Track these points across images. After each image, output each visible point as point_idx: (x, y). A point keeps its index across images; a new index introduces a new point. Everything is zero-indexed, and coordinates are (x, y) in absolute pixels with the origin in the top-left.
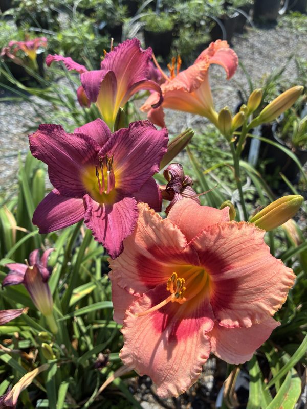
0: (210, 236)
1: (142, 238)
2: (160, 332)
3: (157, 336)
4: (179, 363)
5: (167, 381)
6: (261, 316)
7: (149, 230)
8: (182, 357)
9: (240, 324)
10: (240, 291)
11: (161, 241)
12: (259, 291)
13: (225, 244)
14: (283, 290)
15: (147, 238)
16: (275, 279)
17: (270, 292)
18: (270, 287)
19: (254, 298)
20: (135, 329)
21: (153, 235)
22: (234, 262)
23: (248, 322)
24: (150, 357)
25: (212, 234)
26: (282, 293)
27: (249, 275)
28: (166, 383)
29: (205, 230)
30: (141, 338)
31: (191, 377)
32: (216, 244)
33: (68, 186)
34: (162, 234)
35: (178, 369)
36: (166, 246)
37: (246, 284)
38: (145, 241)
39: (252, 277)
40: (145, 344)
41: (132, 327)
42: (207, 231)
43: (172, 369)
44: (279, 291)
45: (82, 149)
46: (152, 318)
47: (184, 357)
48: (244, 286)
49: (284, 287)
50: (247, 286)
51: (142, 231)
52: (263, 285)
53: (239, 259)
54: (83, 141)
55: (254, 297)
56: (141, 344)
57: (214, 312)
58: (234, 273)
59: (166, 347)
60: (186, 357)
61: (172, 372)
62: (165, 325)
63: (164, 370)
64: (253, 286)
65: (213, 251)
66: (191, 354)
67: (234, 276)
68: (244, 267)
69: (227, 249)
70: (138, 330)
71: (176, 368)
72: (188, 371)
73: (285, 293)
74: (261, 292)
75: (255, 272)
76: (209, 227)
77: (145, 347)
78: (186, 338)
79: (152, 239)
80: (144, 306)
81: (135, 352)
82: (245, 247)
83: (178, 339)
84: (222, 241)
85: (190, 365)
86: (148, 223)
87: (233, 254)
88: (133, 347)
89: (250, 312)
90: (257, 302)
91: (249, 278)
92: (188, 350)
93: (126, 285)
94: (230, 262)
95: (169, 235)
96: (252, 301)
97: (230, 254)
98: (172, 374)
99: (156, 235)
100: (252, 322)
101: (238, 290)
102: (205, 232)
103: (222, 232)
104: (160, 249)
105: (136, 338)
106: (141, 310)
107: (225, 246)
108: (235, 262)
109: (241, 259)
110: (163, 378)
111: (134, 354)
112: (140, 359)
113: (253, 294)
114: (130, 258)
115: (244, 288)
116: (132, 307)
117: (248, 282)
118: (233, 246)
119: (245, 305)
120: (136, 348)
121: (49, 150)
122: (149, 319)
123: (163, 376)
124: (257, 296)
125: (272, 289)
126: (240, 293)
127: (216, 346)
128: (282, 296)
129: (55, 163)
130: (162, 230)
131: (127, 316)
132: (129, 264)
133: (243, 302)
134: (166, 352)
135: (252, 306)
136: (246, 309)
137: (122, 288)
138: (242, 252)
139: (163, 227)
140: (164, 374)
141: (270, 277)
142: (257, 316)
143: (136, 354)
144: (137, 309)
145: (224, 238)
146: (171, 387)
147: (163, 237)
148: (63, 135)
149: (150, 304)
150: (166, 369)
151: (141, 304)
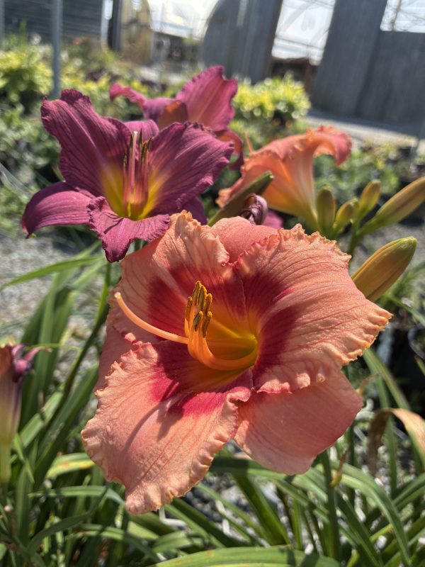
0: (264, 252)
1: (166, 253)
2: (159, 400)
3: (152, 404)
4: (176, 447)
5: (148, 479)
6: (327, 372)
7: (179, 243)
8: (184, 439)
9: (291, 387)
10: (298, 328)
11: (191, 258)
12: (328, 325)
13: (284, 258)
14: (368, 331)
15: (173, 253)
16: (357, 312)
17: (346, 329)
18: (347, 322)
19: (318, 339)
20: (119, 391)
21: (182, 250)
22: (295, 283)
23: (304, 380)
24: (130, 433)
25: (268, 249)
26: (366, 336)
27: (315, 301)
28: (145, 484)
29: (259, 243)
30: (125, 405)
31: (190, 473)
32: (272, 261)
33: (79, 176)
34: (195, 249)
35: (171, 458)
36: (198, 268)
37: (308, 315)
38: (168, 258)
39: (319, 303)
40: (128, 412)
41: (115, 387)
42: (262, 245)
43: (162, 456)
44: (362, 331)
45: (110, 135)
46: (151, 382)
47: (187, 440)
48: (305, 318)
49: (371, 325)
50: (309, 318)
51: (168, 243)
52: (337, 317)
53: (302, 278)
54: (114, 128)
55: (319, 336)
56: (122, 413)
57: (254, 380)
58: (292, 298)
59: (160, 419)
60: (190, 440)
61: (160, 462)
62: (170, 394)
63: (148, 456)
64: (319, 317)
65: (265, 272)
66: (200, 436)
67: (292, 303)
68: (309, 288)
69: (288, 265)
70: (123, 394)
71: (169, 456)
72: (188, 463)
73: (372, 336)
74: (332, 328)
75: (325, 296)
76: (266, 239)
77: (127, 417)
78: (198, 415)
79: (180, 254)
80: (144, 360)
81: (108, 427)
82: (315, 263)
83: (185, 413)
84: (281, 255)
85: (194, 452)
86: (179, 234)
87: (295, 271)
88: (108, 417)
89: (310, 364)
90: (324, 344)
91: (314, 305)
92: (196, 432)
93: (125, 329)
94: (288, 285)
95: (205, 248)
96: (316, 343)
97: (290, 272)
98: (159, 466)
99: (187, 249)
100: (311, 380)
101: (295, 327)
102: (258, 246)
103: (284, 243)
104: (188, 272)
105: (117, 404)
106: (137, 364)
107: (284, 262)
108: (297, 282)
109: (306, 279)
110: (143, 474)
111: (106, 429)
112: (112, 437)
113: (318, 331)
114: (142, 284)
115: (304, 321)
116: (124, 358)
117: (312, 311)
118: (297, 260)
119: (304, 351)
120: (113, 420)
121: (65, 119)
122: (147, 383)
123: (143, 470)
124: (324, 334)
125: (351, 324)
126: (298, 331)
127: (247, 434)
128: (367, 339)
129: (68, 137)
130: (197, 242)
131: (114, 370)
132: (138, 294)
133: (301, 347)
134: (159, 426)
135: (314, 351)
136: (305, 359)
137: (118, 332)
138: (310, 269)
139: (199, 236)
140: (145, 465)
141: (349, 307)
142: (321, 369)
143: (109, 429)
144: (131, 361)
145: (285, 251)
146: (152, 491)
147: (196, 253)
148: (89, 109)
149: (156, 361)
150: (151, 455)
151: (140, 356)
